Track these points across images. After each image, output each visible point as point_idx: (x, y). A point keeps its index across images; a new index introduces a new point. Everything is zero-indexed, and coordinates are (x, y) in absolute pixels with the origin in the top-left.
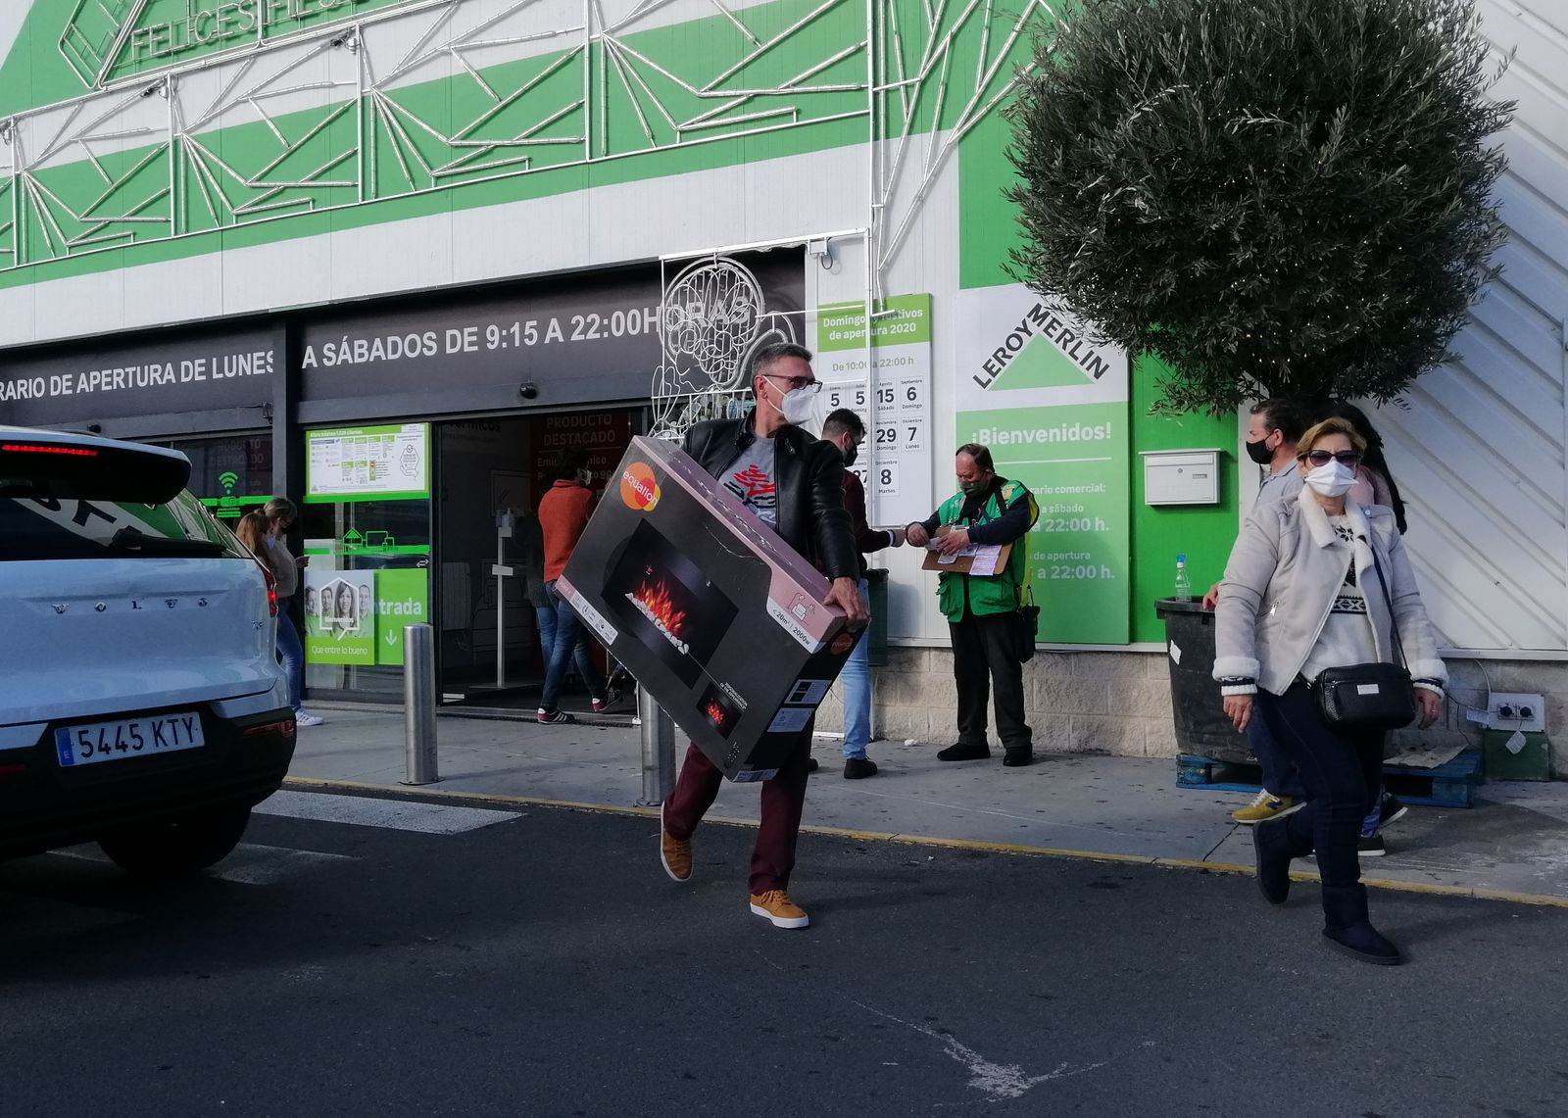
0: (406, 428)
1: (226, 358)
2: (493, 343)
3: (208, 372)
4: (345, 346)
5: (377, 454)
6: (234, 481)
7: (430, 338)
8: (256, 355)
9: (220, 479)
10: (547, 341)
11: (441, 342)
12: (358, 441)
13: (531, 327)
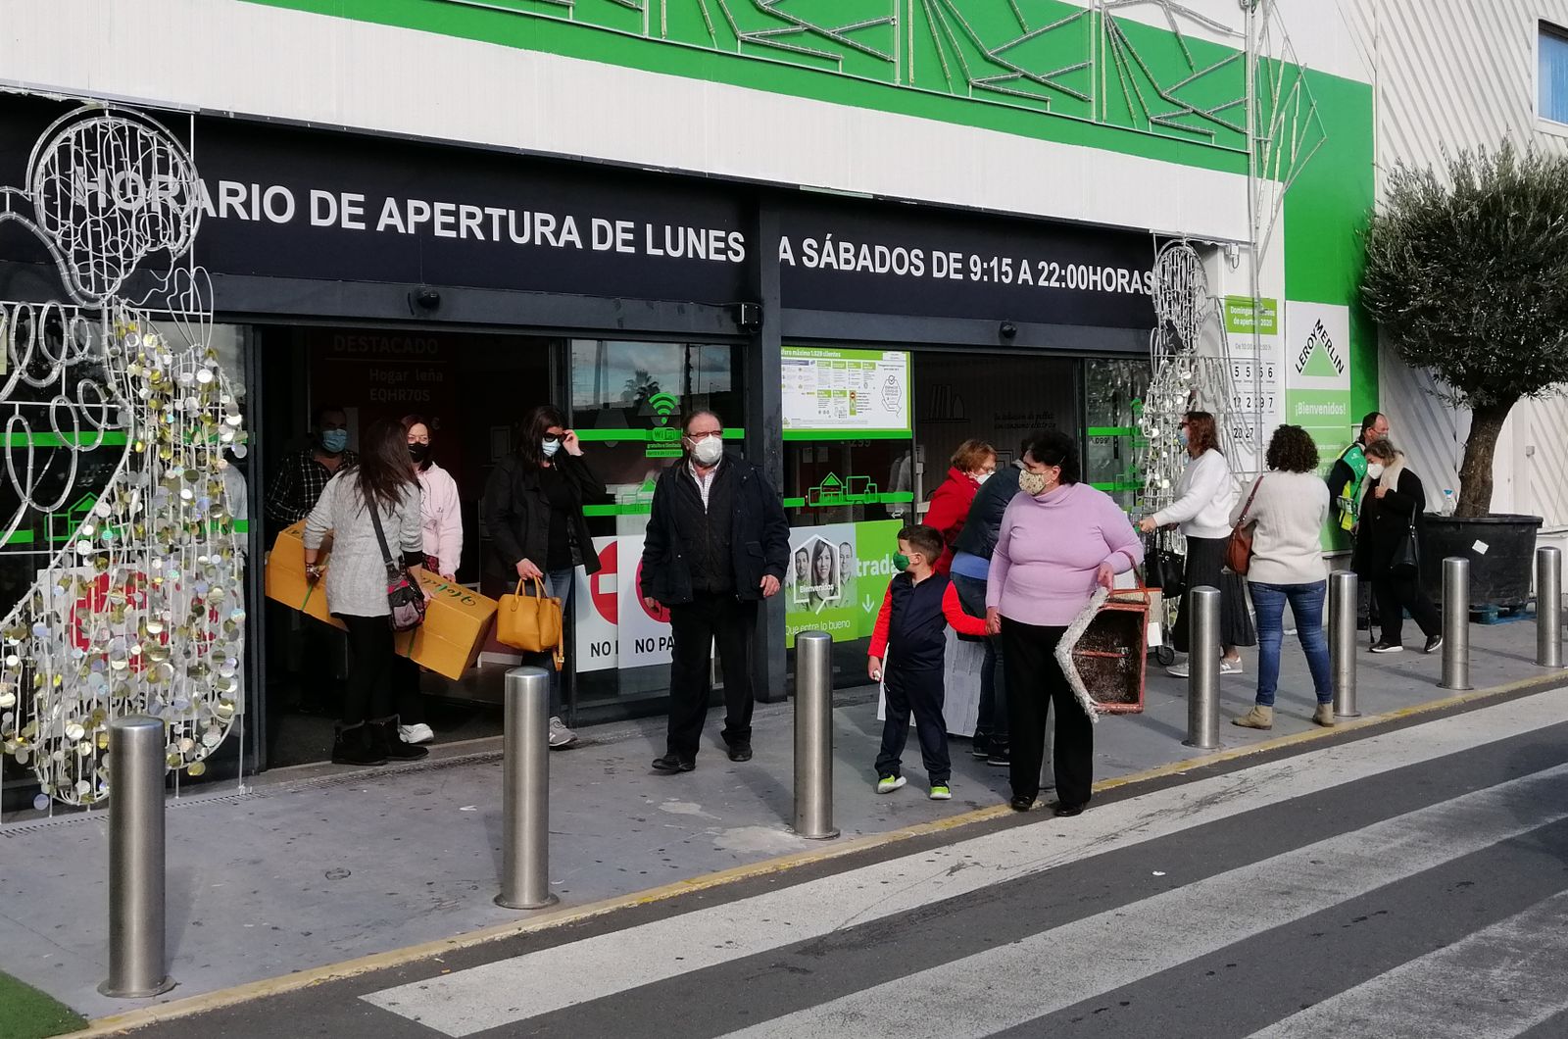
0: (887, 355)
1: (668, 229)
2: (976, 274)
3: (639, 242)
4: (828, 245)
5: (857, 384)
6: (672, 407)
7: (917, 256)
8: (713, 233)
9: (651, 401)
10: (1020, 282)
11: (927, 261)
12: (837, 365)
13: (1007, 265)
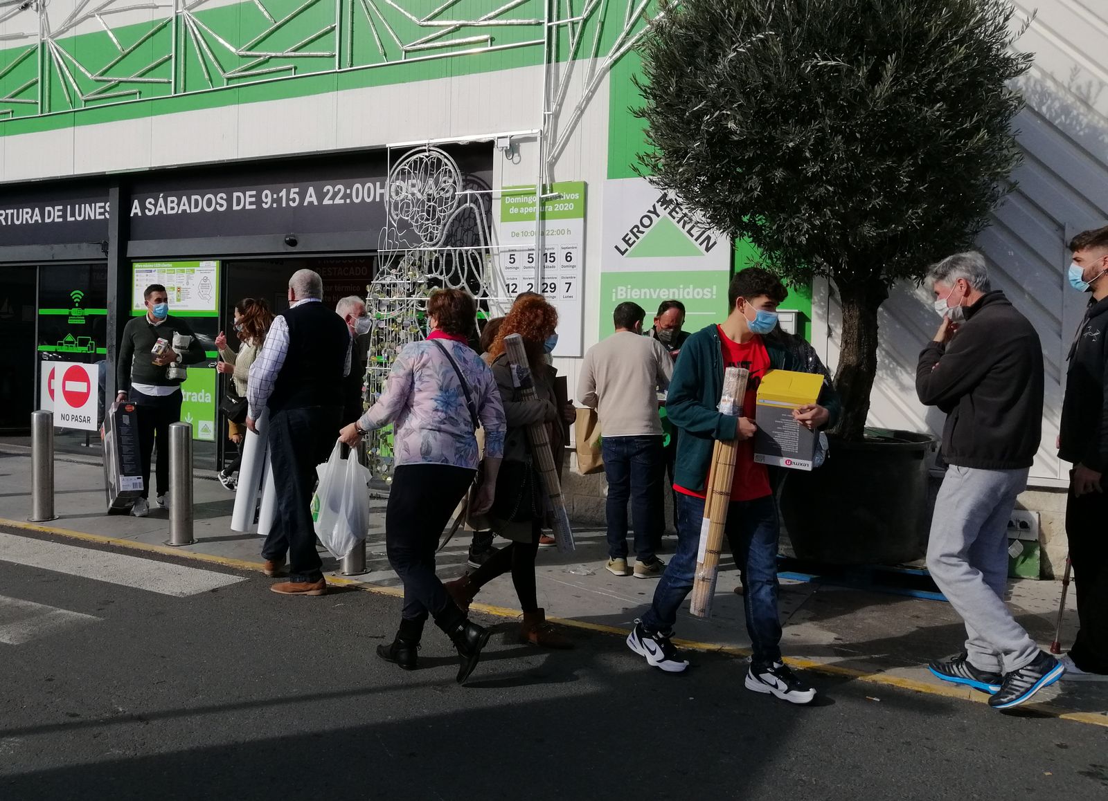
0: (203, 264)
1: (77, 206)
2: (266, 203)
3: (64, 216)
4: (161, 201)
5: (182, 282)
6: (81, 297)
7: (221, 198)
8: (98, 205)
9: (71, 295)
10: (306, 204)
11: (229, 201)
12: (169, 272)
13: (294, 193)
